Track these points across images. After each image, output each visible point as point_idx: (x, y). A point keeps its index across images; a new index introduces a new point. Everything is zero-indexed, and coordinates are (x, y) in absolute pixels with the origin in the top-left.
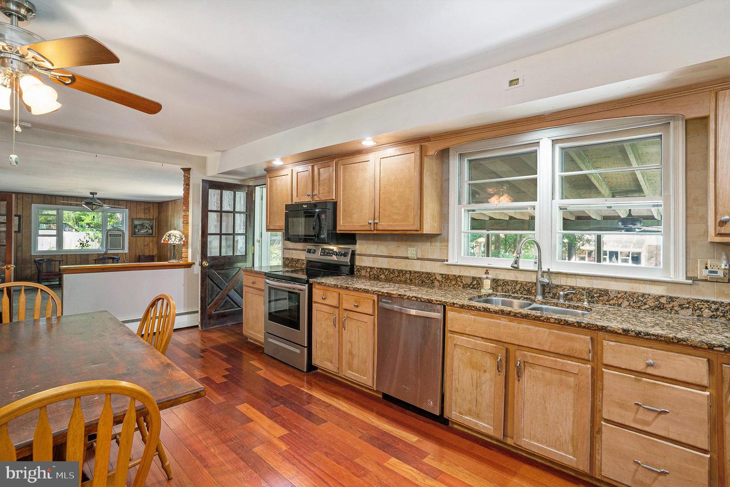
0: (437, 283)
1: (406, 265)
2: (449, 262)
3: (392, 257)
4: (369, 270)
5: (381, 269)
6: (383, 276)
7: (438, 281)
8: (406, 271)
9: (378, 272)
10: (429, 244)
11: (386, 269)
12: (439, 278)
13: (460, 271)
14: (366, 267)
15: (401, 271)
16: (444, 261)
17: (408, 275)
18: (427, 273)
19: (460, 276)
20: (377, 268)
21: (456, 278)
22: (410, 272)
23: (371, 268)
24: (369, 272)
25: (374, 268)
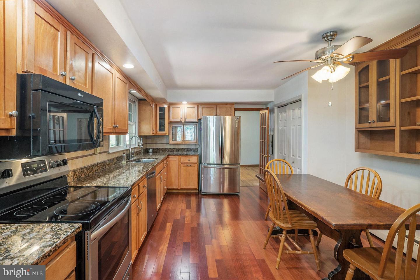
0: (107, 167)
1: (93, 160)
3: (86, 156)
7: (108, 165)
12: (108, 163)
13: (112, 157)
15: (93, 165)
18: (104, 162)
21: (112, 160)
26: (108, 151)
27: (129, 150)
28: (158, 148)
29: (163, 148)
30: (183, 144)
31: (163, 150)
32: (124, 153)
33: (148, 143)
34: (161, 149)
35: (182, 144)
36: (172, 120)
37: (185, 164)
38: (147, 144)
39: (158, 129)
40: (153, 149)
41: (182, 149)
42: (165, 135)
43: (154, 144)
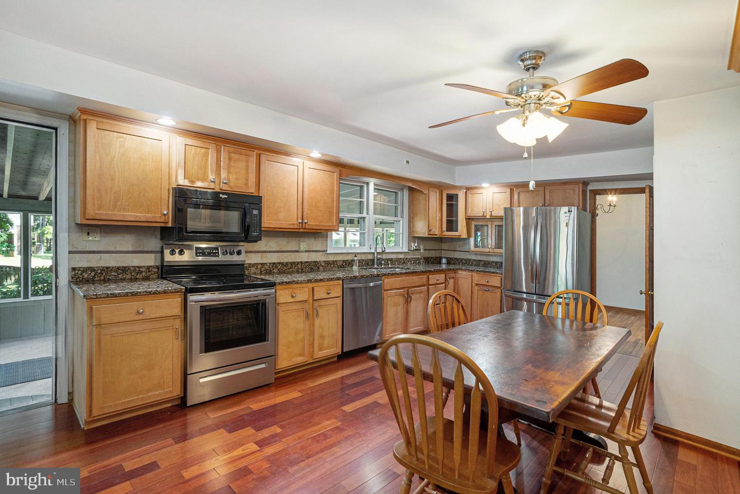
0: (321, 268)
1: (296, 257)
2: (328, 252)
3: (283, 252)
4: (259, 266)
5: (274, 263)
6: (276, 271)
7: (323, 266)
8: (298, 263)
9: (271, 266)
10: (313, 239)
11: (279, 263)
12: (323, 264)
13: (334, 258)
14: (257, 264)
15: (294, 263)
16: (324, 251)
17: (299, 266)
18: (315, 262)
19: (336, 261)
20: (270, 264)
21: (334, 262)
22: (302, 262)
23: (262, 264)
24: (261, 268)
25: (266, 263)
26: (326, 251)
27: (374, 253)
28: (456, 259)
29: (465, 258)
30: (492, 254)
31: (464, 261)
32: (355, 256)
33: (444, 250)
34: (461, 261)
35: (490, 254)
36: (471, 213)
37: (481, 287)
38: (442, 250)
39: (444, 228)
40: (447, 258)
41: (493, 262)
42: (459, 237)
43: (452, 251)
